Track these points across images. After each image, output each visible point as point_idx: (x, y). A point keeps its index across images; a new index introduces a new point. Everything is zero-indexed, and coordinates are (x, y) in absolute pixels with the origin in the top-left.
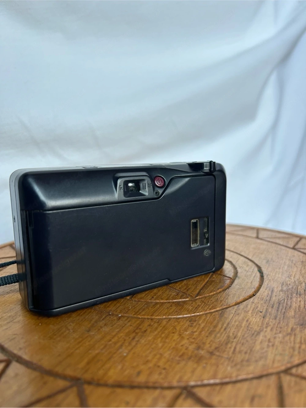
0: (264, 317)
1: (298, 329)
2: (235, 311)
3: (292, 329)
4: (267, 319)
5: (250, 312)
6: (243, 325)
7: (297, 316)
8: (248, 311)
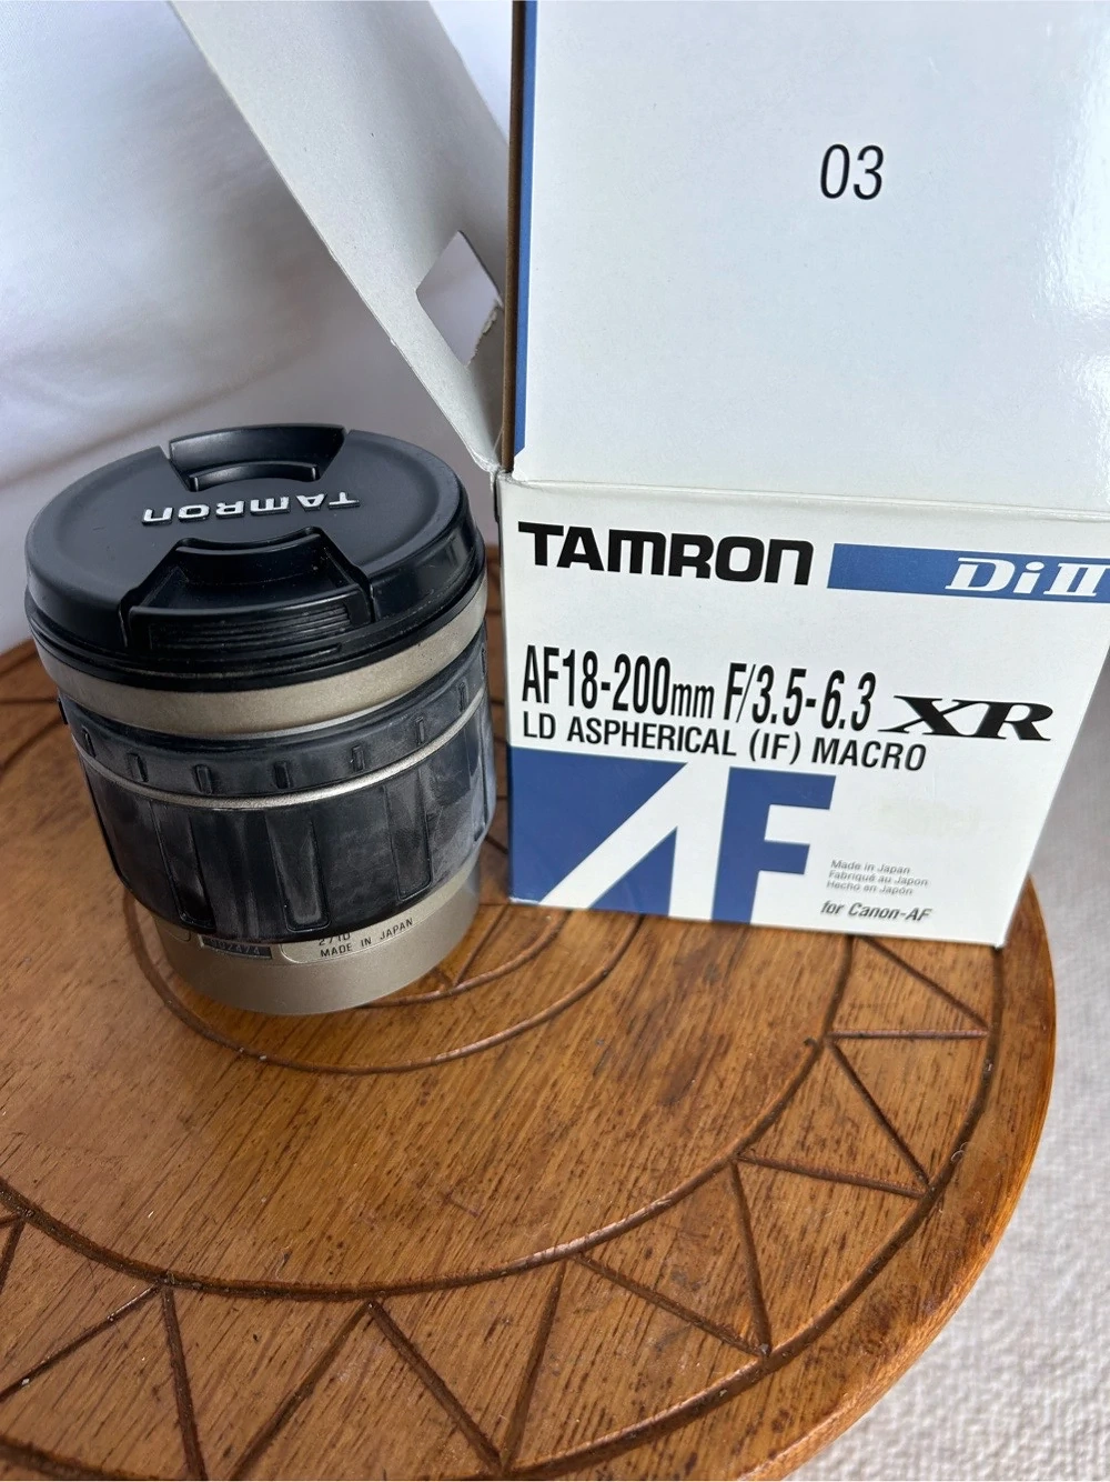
0: (594, 1074)
1: (655, 1121)
2: (537, 1047)
3: (646, 1118)
4: (601, 1081)
5: (570, 1051)
6: (539, 1103)
7: (673, 1068)
8: (568, 1047)
